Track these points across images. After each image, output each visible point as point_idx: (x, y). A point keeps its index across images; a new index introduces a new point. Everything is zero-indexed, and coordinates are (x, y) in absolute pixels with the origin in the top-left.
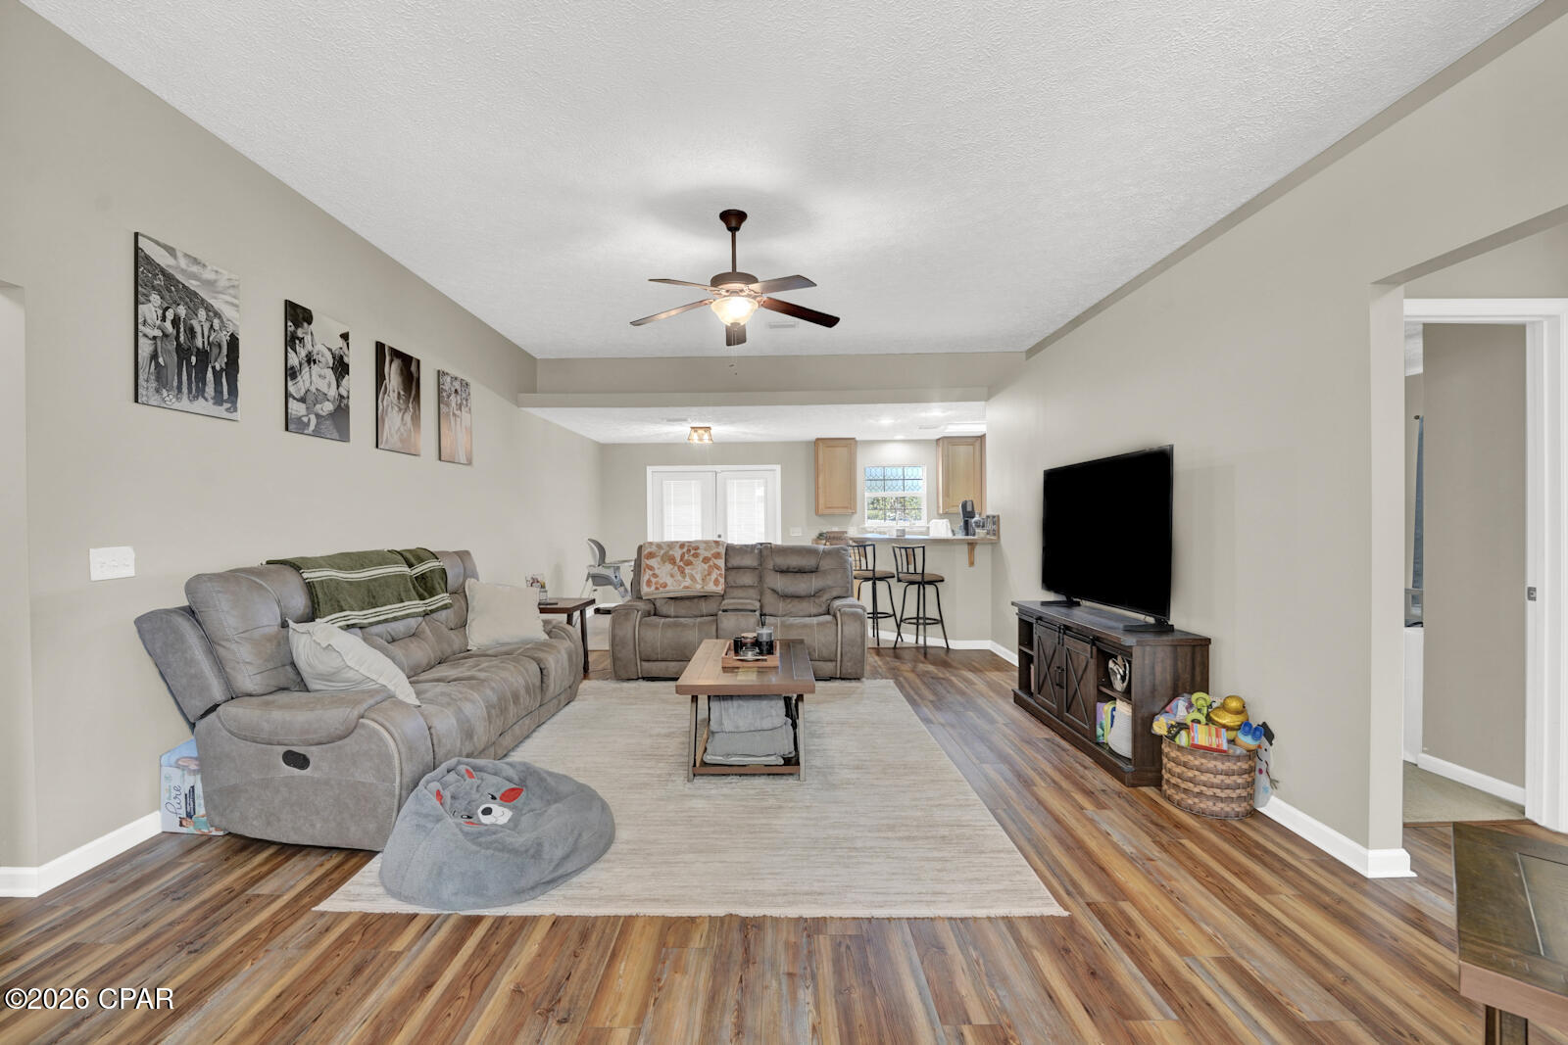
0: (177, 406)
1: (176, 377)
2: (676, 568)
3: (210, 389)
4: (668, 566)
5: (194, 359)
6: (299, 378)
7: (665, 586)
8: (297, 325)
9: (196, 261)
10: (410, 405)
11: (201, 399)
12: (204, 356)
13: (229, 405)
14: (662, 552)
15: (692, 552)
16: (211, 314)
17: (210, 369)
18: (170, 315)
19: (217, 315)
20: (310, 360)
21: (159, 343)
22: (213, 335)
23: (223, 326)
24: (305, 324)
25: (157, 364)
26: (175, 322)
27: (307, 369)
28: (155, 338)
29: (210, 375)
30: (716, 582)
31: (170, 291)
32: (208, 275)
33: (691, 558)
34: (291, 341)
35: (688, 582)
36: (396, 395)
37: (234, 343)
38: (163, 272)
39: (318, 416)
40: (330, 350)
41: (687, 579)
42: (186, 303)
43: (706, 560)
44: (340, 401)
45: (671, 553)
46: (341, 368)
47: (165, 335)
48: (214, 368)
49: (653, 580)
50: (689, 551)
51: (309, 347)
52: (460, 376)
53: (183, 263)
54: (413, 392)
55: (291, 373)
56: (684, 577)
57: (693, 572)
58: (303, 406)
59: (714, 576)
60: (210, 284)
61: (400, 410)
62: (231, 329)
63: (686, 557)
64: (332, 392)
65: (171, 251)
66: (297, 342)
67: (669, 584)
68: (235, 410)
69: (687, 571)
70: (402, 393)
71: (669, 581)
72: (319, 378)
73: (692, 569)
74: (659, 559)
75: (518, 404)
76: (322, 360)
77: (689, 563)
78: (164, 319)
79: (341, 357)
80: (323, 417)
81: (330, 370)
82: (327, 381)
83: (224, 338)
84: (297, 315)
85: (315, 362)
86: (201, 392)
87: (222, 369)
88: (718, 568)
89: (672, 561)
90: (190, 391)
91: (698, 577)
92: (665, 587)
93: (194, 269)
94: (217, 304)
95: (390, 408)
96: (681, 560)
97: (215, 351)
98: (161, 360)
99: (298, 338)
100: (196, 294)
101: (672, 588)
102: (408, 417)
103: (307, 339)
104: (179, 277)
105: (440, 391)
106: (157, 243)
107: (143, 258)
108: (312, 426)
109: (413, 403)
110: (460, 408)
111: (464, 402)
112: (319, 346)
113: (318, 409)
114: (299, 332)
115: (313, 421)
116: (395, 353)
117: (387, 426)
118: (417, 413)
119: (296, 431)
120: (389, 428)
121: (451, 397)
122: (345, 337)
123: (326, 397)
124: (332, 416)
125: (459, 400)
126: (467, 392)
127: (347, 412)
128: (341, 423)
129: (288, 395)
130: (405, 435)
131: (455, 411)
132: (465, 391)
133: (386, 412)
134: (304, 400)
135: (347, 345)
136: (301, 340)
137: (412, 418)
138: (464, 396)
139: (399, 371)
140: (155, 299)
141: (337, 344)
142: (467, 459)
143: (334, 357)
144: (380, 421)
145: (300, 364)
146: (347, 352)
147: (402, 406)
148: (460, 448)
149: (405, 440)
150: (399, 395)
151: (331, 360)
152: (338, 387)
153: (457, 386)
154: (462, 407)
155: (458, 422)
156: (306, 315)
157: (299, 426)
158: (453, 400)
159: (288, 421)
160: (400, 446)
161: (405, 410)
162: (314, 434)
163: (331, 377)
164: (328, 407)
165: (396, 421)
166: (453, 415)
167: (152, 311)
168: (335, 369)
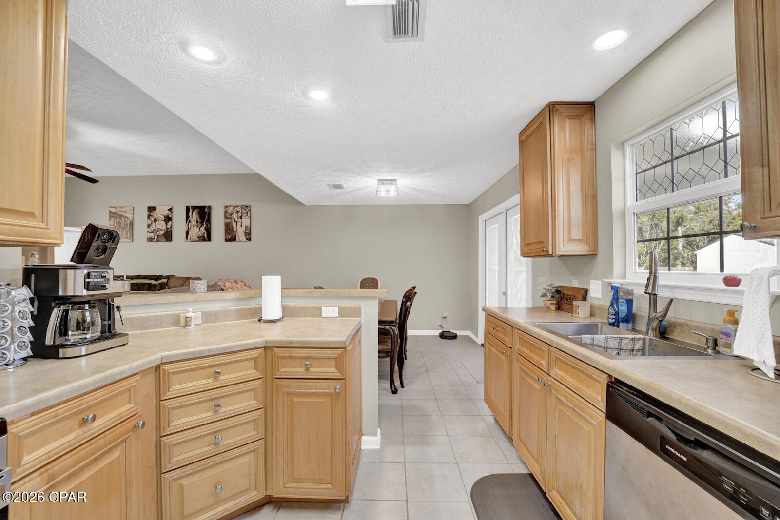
8: (151, 212)
9: (122, 207)
10: (204, 224)
13: (129, 238)
16: (125, 218)
18: (115, 221)
19: (127, 218)
20: (155, 220)
22: (125, 223)
24: (154, 211)
26: (117, 223)
27: (155, 223)
29: (124, 232)
32: (125, 209)
34: (149, 217)
36: (196, 222)
37: (131, 223)
38: (114, 213)
39: (158, 236)
40: (162, 215)
42: (119, 218)
44: (167, 229)
46: (168, 219)
47: (115, 226)
51: (155, 217)
53: (118, 209)
54: (206, 218)
55: (149, 226)
58: (153, 234)
60: (125, 211)
61: (198, 226)
62: (130, 220)
64: (164, 228)
65: (116, 208)
68: (131, 239)
70: (199, 220)
72: (161, 225)
76: (161, 219)
78: (114, 223)
79: (168, 216)
80: (160, 236)
81: (163, 222)
83: (129, 222)
84: (151, 209)
85: (157, 221)
86: (122, 237)
87: (127, 230)
93: (121, 209)
94: (127, 215)
95: (192, 227)
97: (126, 226)
100: (122, 215)
102: (203, 229)
103: (155, 215)
104: (118, 213)
105: (225, 214)
106: (113, 207)
107: (110, 212)
108: (156, 239)
109: (205, 223)
110: (241, 218)
111: (245, 215)
112: (159, 216)
113: (158, 233)
114: (151, 214)
115: (156, 237)
116: (194, 208)
117: (190, 234)
118: (209, 225)
119: (150, 241)
120: (192, 234)
121: (234, 215)
122: (171, 210)
123: (161, 230)
124: (163, 235)
125: (240, 214)
126: (247, 209)
127: (171, 232)
128: (168, 236)
129: (148, 232)
130: (201, 235)
131: (236, 220)
132: (246, 209)
133: (190, 229)
134: (152, 232)
135: (171, 212)
136: (152, 216)
137: (205, 228)
138: (245, 212)
139: (197, 213)
140: (112, 219)
141: (167, 212)
142: (247, 239)
143: (165, 217)
144: (187, 233)
145: (152, 223)
146: (170, 214)
147: (199, 224)
148: (241, 235)
149: (201, 237)
150: (197, 222)
151: (163, 218)
152: (166, 225)
153: (239, 209)
154: (243, 217)
155: (239, 224)
156: (154, 208)
157: (150, 240)
158: (235, 216)
159: (148, 239)
160: (198, 239)
161: (201, 226)
162: (156, 241)
163: (164, 223)
164: (162, 232)
165: (196, 231)
166: (235, 222)
167: (112, 222)
168: (165, 220)
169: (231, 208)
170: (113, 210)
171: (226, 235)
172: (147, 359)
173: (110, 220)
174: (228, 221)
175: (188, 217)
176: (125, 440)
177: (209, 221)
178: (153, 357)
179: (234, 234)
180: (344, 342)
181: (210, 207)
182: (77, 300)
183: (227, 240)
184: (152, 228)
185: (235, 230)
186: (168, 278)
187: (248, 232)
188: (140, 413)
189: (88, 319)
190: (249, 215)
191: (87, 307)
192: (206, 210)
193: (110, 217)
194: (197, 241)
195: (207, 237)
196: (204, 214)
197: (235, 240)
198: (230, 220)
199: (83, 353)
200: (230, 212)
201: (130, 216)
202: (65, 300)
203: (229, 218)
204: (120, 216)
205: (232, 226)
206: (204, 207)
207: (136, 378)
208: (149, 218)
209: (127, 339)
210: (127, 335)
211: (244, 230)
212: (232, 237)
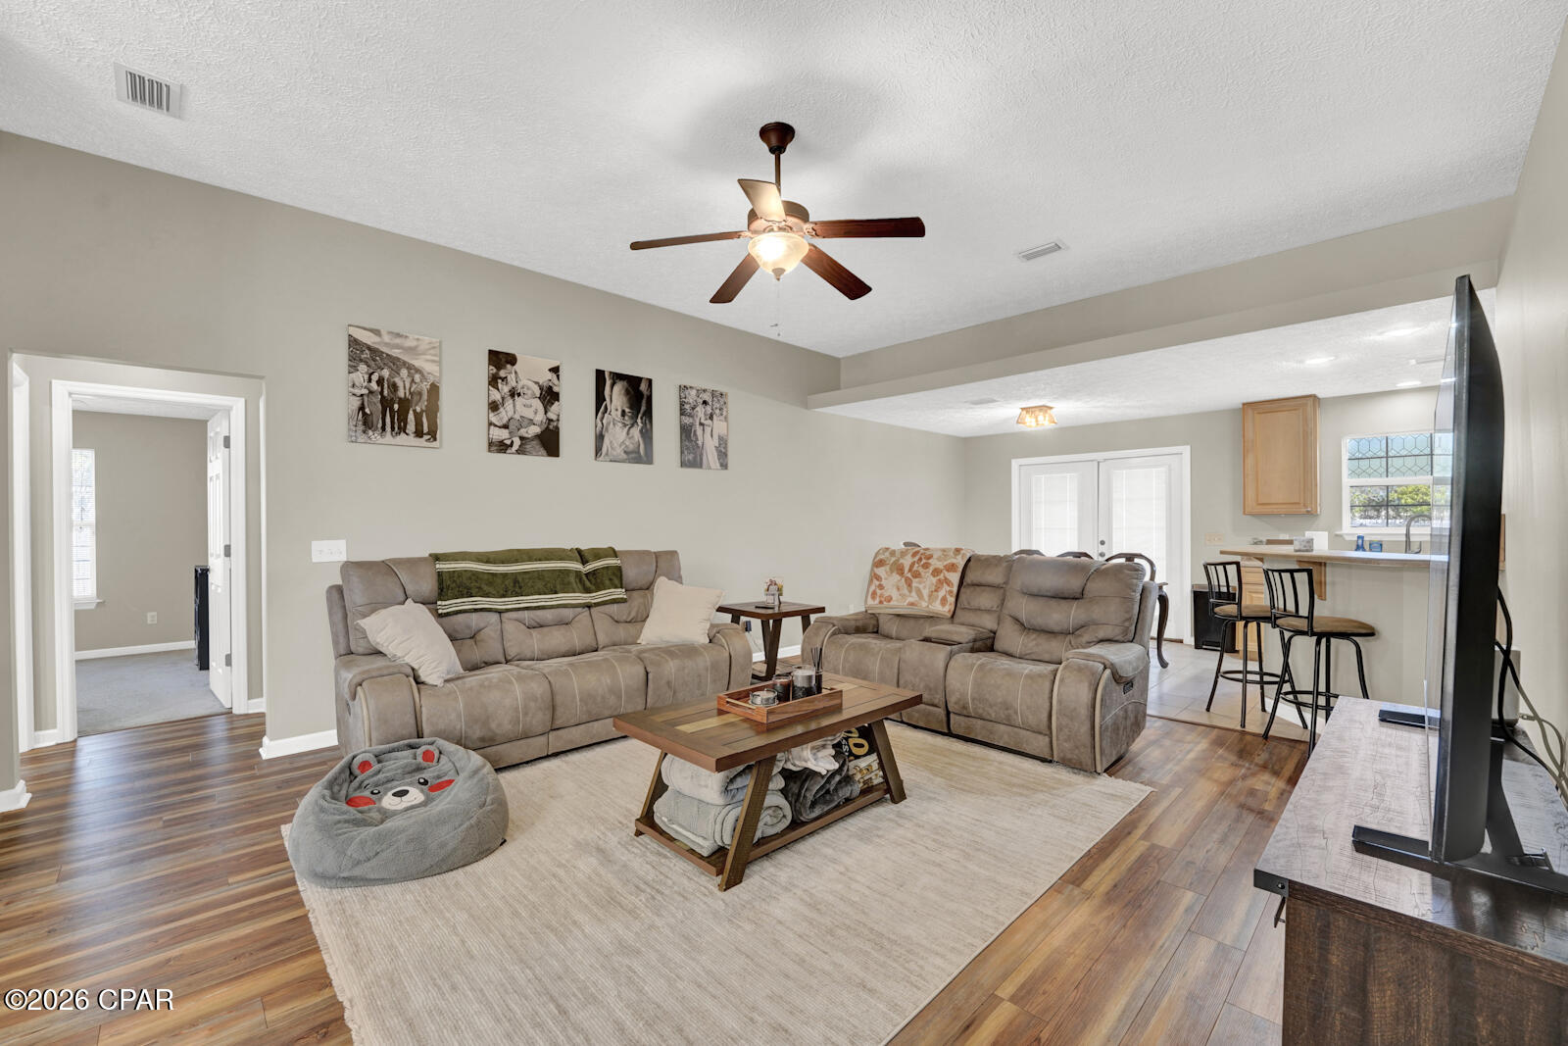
0: (381, 441)
1: (380, 421)
2: (903, 580)
3: (411, 427)
4: (896, 577)
5: (396, 407)
6: (501, 409)
7: (889, 599)
8: (499, 368)
9: (398, 335)
10: (639, 421)
11: (403, 434)
12: (405, 404)
13: (429, 437)
14: (893, 559)
15: (924, 561)
16: (412, 371)
17: (411, 412)
18: (375, 377)
19: (418, 371)
20: (513, 393)
21: (366, 398)
22: (414, 386)
23: (424, 378)
24: (509, 366)
25: (364, 414)
26: (380, 382)
27: (511, 401)
28: (362, 395)
29: (411, 416)
30: (944, 601)
31: (374, 360)
32: (410, 344)
33: (921, 570)
34: (494, 381)
35: (913, 598)
36: (619, 413)
37: (434, 389)
38: (369, 348)
39: (522, 438)
40: (536, 383)
41: (914, 594)
42: (390, 367)
43: (936, 572)
44: (549, 424)
45: (901, 561)
46: (549, 396)
47: (371, 392)
48: (414, 411)
49: (879, 592)
50: (920, 559)
51: (514, 384)
52: (710, 387)
53: (386, 338)
54: (643, 408)
55: (494, 407)
56: (910, 592)
57: (921, 586)
58: (507, 431)
59: (941, 593)
60: (412, 350)
61: (625, 425)
62: (431, 379)
63: (915, 568)
64: (540, 417)
65: (377, 332)
66: (500, 381)
67: (894, 599)
68: (435, 440)
69: (914, 585)
70: (627, 410)
71: (895, 594)
72: (530, 409)
73: (920, 583)
74: (888, 568)
75: (806, 405)
76: (530, 392)
77: (917, 575)
78: (370, 380)
79: (550, 388)
80: (528, 438)
81: (537, 400)
82: (533, 409)
83: (425, 387)
84: (500, 360)
85: (519, 395)
86: (403, 429)
87: (422, 411)
88: (948, 582)
89: (900, 570)
90: (393, 429)
91: (925, 593)
92: (889, 601)
93: (398, 341)
94: (417, 363)
95: (612, 425)
96: (910, 570)
97: (416, 398)
98: (367, 411)
99: (500, 378)
100: (398, 359)
101: (895, 603)
102: (636, 432)
103: (512, 378)
104: (384, 349)
105: (682, 404)
106: (365, 329)
107: (353, 342)
108: (516, 446)
109: (642, 418)
110: (711, 418)
111: (717, 411)
112: (524, 382)
113: (523, 432)
114: (502, 373)
115: (517, 442)
116: (618, 377)
117: (606, 441)
118: (648, 426)
119: (499, 451)
120: (611, 442)
121: (698, 409)
122: (555, 370)
123: (531, 422)
124: (538, 437)
125: (709, 409)
126: (722, 401)
127: (557, 432)
128: (549, 442)
129: (491, 424)
130: (631, 447)
131: (702, 421)
133: (607, 429)
134: (506, 427)
135: (558, 377)
136: (504, 379)
137: (641, 431)
138: (718, 405)
139: (623, 392)
140: (363, 367)
141: (546, 377)
142: (721, 465)
143: (541, 388)
144: (601, 437)
145: (503, 399)
146: (555, 381)
147: (628, 422)
148: (711, 455)
149: (632, 452)
150: (623, 413)
151: (537, 391)
152: (546, 413)
153: (707, 397)
154: (714, 416)
155: (708, 430)
156: (508, 358)
157: (502, 447)
158: (700, 411)
159: (491, 444)
160: (625, 456)
161: (632, 425)
162: (518, 452)
163: (537, 404)
164: (534, 430)
165: (620, 436)
166: (701, 424)
167: (360, 377)
168: (542, 398)
169: (694, 392)
170: (366, 338)
171: (682, 452)
173: (353, 369)
174: (687, 420)
175: (600, 399)
177: (649, 413)
179: (698, 452)
183: (683, 464)
185: (700, 443)
187: (723, 450)
190: (724, 413)
192: (643, 387)
193: (356, 359)
194: (623, 461)
195: (645, 455)
196: (639, 395)
197: (701, 467)
198: (691, 420)
200: (691, 401)
203: (690, 416)
205: (695, 434)
206: (640, 379)
208: (494, 384)
211: (717, 445)
212: (695, 458)
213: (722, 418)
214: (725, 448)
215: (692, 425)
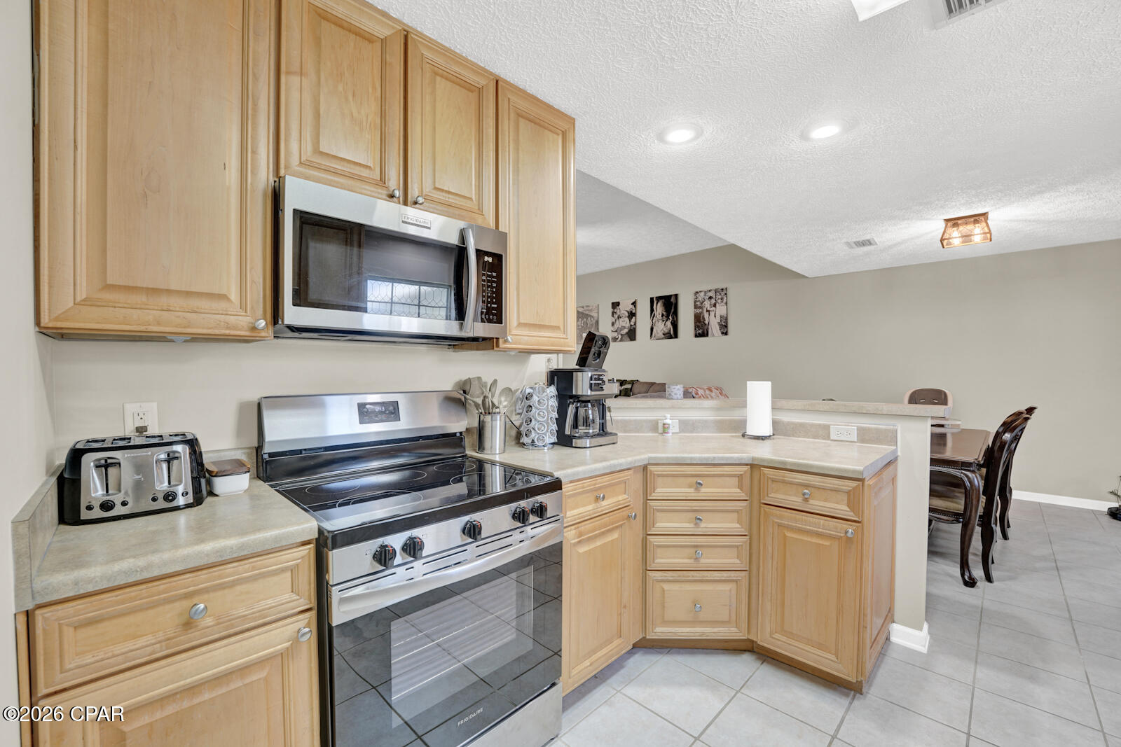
6: (615, 325)
8: (614, 308)
10: (670, 317)
16: (591, 317)
18: (583, 322)
19: (593, 317)
20: (619, 317)
22: (592, 322)
24: (618, 307)
27: (618, 321)
34: (613, 313)
36: (661, 315)
39: (621, 335)
40: (627, 311)
44: (631, 327)
46: (632, 315)
51: (619, 314)
53: (586, 308)
54: (673, 310)
55: (613, 324)
58: (617, 333)
60: (591, 310)
61: (663, 321)
62: (596, 319)
64: (628, 325)
65: (583, 307)
66: (615, 313)
70: (664, 313)
72: (625, 323)
76: (624, 316)
79: (631, 312)
80: (624, 334)
83: (594, 321)
84: (615, 305)
85: (621, 317)
93: (588, 308)
94: (592, 314)
95: (657, 322)
100: (588, 314)
102: (669, 323)
103: (619, 311)
105: (695, 302)
107: (578, 312)
108: (619, 339)
109: (672, 316)
110: (715, 305)
111: (719, 301)
112: (622, 312)
113: (622, 332)
114: (615, 311)
115: (620, 336)
116: (659, 298)
117: (654, 330)
118: (675, 319)
120: (657, 331)
121: (705, 303)
122: (634, 304)
123: (625, 328)
124: (627, 333)
125: (713, 301)
126: (723, 293)
127: (634, 330)
128: (632, 334)
129: (612, 331)
130: (666, 331)
131: (708, 309)
132: (721, 294)
133: (655, 325)
134: (616, 331)
135: (635, 306)
137: (671, 323)
138: (720, 297)
139: (662, 305)
140: (580, 320)
141: (630, 307)
142: (722, 333)
143: (628, 313)
144: (652, 329)
145: (616, 320)
146: (634, 308)
147: (665, 318)
148: (714, 327)
149: (667, 334)
150: (663, 315)
151: (627, 315)
152: (630, 323)
153: (712, 294)
154: (717, 305)
155: (712, 314)
156: (618, 304)
157: (615, 340)
158: (707, 304)
159: (612, 339)
160: (663, 336)
161: (667, 320)
162: (620, 341)
163: (627, 320)
164: (626, 330)
165: (662, 327)
166: (707, 311)
167: (579, 323)
168: (628, 317)
169: (702, 294)
170: (581, 310)
171: (695, 329)
172: (638, 457)
173: (578, 321)
174: (698, 311)
175: (652, 310)
176: (621, 526)
177: (676, 313)
178: (642, 457)
179: (705, 328)
180: (862, 473)
181: (676, 296)
182: (583, 399)
183: (697, 336)
184: (617, 325)
185: (707, 322)
186: (632, 383)
187: (724, 324)
188: (632, 506)
189: (591, 417)
190: (725, 301)
191: (590, 405)
192: (673, 300)
193: (578, 318)
194: (662, 339)
195: (673, 334)
196: (670, 305)
197: (707, 336)
198: (701, 310)
199: (588, 446)
201: (595, 315)
202: (577, 398)
203: (700, 308)
204: (587, 316)
205: (704, 318)
206: (670, 297)
207: (630, 472)
208: (613, 316)
209: (617, 438)
210: (616, 434)
211: (719, 321)
212: (703, 332)
213: (723, 304)
214: (726, 322)
215: (701, 313)
